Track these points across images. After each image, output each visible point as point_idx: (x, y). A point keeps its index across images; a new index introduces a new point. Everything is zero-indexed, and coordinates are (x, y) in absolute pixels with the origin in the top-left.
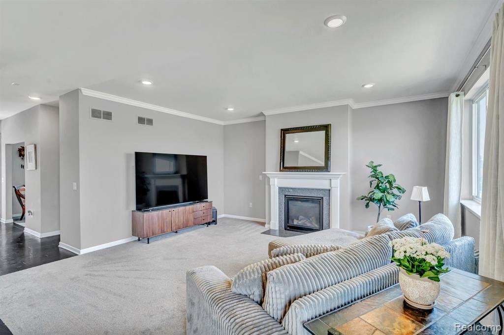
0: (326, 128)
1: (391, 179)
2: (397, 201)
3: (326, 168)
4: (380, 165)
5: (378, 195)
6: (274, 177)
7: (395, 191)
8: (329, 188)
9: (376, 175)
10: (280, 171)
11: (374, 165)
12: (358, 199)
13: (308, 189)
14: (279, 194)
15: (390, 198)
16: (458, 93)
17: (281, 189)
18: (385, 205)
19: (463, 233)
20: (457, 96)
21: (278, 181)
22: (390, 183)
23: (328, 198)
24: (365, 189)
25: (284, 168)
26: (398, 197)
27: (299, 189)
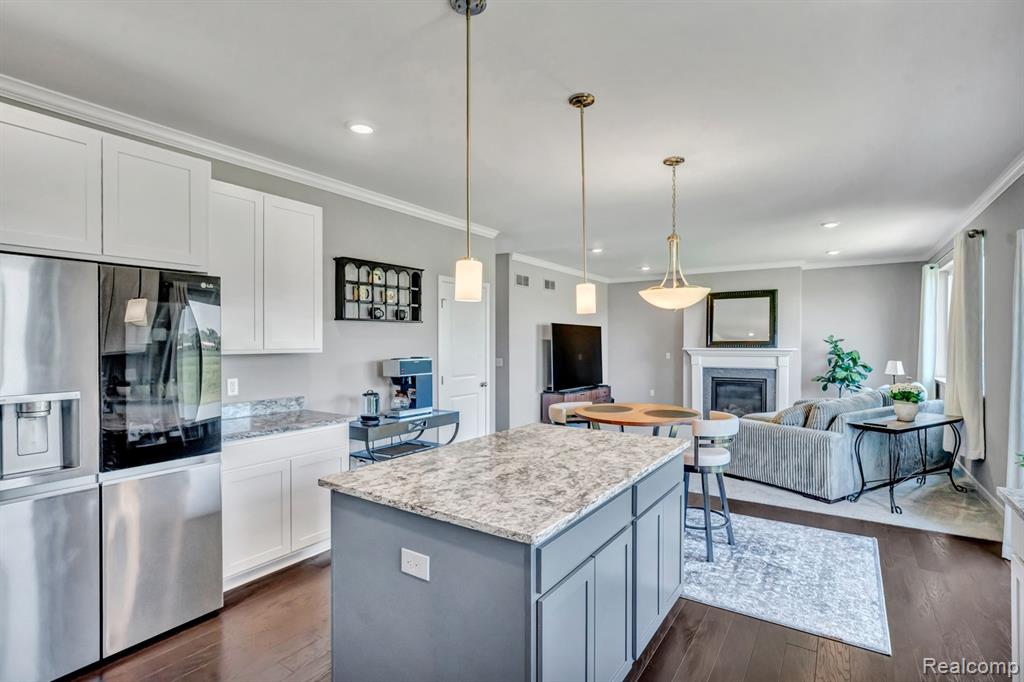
0: (772, 294)
1: (855, 356)
2: (862, 382)
3: (772, 342)
4: (841, 340)
5: (841, 374)
6: (698, 354)
7: (861, 370)
8: (774, 367)
9: (836, 352)
10: (707, 346)
11: (834, 340)
12: (813, 380)
13: (746, 369)
14: (704, 375)
15: (856, 377)
16: (933, 265)
17: (706, 370)
18: (848, 386)
19: (938, 396)
20: (932, 268)
21: (703, 360)
22: (854, 361)
23: (773, 380)
24: (821, 367)
25: (711, 343)
26: (865, 377)
27: (732, 369)
